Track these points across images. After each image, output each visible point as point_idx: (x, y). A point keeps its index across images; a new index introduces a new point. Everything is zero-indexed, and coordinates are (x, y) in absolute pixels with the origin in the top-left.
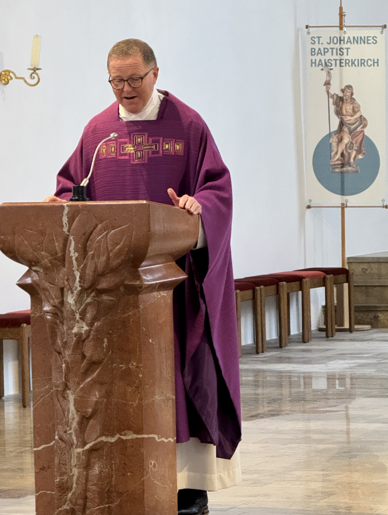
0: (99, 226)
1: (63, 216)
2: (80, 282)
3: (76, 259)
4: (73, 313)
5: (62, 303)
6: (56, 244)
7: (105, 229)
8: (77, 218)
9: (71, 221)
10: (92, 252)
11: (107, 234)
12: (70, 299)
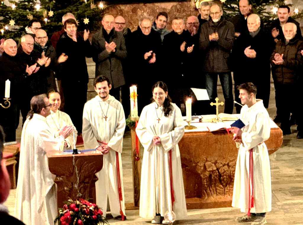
0: (85, 162)
1: (73, 159)
2: (79, 180)
3: (78, 173)
4: (77, 190)
5: (73, 187)
6: (71, 169)
7: (87, 163)
8: (77, 160)
9: (75, 161)
10: (83, 171)
11: (88, 165)
12: (76, 186)
